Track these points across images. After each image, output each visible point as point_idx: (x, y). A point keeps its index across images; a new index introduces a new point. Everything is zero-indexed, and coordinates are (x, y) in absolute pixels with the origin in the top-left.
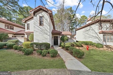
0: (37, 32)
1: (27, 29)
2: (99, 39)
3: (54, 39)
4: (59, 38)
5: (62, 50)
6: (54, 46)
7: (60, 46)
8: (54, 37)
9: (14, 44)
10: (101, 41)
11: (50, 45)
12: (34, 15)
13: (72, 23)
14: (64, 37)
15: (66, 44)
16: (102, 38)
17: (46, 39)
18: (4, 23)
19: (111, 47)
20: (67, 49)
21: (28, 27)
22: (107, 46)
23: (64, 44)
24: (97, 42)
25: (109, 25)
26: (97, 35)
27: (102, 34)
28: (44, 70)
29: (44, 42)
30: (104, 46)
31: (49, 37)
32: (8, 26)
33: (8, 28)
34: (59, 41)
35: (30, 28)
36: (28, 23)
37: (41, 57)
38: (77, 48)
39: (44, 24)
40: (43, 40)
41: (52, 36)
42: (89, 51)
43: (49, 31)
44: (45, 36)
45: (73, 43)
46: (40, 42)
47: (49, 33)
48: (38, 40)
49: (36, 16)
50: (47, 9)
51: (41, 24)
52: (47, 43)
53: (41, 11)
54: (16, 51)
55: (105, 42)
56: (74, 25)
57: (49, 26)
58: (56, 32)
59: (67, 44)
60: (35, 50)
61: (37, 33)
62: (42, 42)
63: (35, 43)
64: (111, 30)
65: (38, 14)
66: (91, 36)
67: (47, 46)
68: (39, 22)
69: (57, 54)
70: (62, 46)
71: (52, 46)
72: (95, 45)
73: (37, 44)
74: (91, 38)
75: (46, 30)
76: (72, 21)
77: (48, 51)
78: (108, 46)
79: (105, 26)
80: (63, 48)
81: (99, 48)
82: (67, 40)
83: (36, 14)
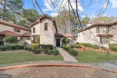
0: (43, 35)
1: (33, 33)
2: (96, 41)
3: (57, 41)
4: (61, 40)
5: (63, 50)
6: (57, 48)
7: (61, 48)
8: (57, 39)
9: (24, 46)
10: (98, 43)
11: (53, 46)
12: (40, 22)
13: (75, 24)
14: (65, 40)
15: (66, 45)
16: (99, 40)
17: (50, 41)
18: (13, 27)
19: (105, 48)
20: (67, 49)
21: (33, 31)
22: (102, 48)
23: (65, 46)
24: (95, 44)
25: (106, 29)
26: (95, 38)
27: (99, 37)
28: (51, 61)
29: (49, 44)
30: (100, 48)
31: (52, 40)
32: (16, 29)
33: (16, 31)
34: (61, 43)
35: (36, 31)
36: (34, 27)
37: (47, 55)
38: (77, 49)
39: (49, 29)
40: (47, 42)
41: (55, 38)
42: (85, 52)
43: (52, 35)
44: (50, 39)
45: (73, 45)
46: (46, 44)
47: (52, 37)
48: (44, 43)
49: (42, 23)
50: (51, 17)
51: (46, 29)
52: (51, 45)
53: (46, 18)
54: (27, 51)
55: (102, 44)
56: (76, 26)
57: (53, 31)
58: (58, 35)
59: (68, 46)
60: (41, 50)
61: (43, 37)
62: (47, 43)
63: (41, 45)
64: (108, 33)
65: (43, 21)
66: (90, 39)
67: (51, 47)
68: (44, 27)
69: (59, 53)
70: (63, 47)
71: (55, 47)
72: (93, 46)
73: (43, 46)
74: (90, 40)
75: (50, 34)
76: (74, 22)
77: (52, 51)
78: (104, 47)
79: (102, 30)
80: (64, 49)
81: (96, 49)
82: (68, 42)
83: (42, 21)
